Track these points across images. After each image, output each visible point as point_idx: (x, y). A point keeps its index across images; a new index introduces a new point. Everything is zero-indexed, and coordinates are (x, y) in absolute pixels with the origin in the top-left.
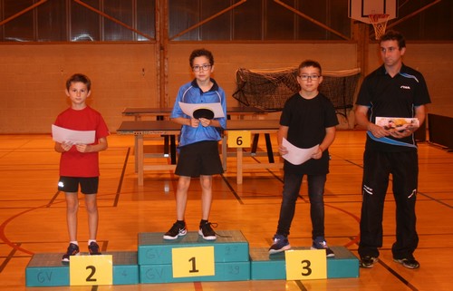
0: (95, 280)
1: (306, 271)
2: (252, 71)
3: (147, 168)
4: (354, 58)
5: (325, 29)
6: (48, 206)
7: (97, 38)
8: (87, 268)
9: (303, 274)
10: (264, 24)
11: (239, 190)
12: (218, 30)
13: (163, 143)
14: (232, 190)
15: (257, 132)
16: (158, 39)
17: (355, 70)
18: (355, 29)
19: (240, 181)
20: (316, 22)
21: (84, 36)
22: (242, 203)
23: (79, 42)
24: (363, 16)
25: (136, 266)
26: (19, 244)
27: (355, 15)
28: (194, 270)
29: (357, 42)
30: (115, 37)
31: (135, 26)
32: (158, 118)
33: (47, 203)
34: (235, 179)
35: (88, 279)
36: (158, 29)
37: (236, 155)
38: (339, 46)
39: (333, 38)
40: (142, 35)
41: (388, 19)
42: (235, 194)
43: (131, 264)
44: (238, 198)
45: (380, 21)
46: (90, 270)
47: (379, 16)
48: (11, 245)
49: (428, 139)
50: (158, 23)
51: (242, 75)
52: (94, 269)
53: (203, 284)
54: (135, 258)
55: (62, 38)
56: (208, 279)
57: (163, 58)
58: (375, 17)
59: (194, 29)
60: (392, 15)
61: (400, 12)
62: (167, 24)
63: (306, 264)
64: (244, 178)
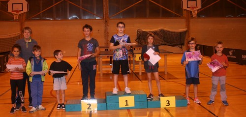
0: (91, 109)
1: (168, 104)
3: (104, 69)
4: (184, 25)
7: (80, 18)
10: (148, 11)
11: (140, 77)
12: (129, 14)
13: (109, 60)
16: (105, 18)
17: (185, 29)
18: (185, 13)
19: (140, 74)
20: (169, 10)
21: (74, 16)
22: (142, 82)
23: (72, 20)
24: (187, 8)
27: (185, 7)
28: (127, 105)
29: (185, 18)
30: (87, 17)
31: (95, 13)
32: (106, 50)
35: (88, 109)
36: (104, 14)
37: (139, 64)
38: (178, 20)
39: (176, 16)
40: (98, 16)
44: (140, 80)
45: (195, 9)
46: (89, 105)
50: (104, 11)
52: (90, 105)
54: (105, 101)
56: (132, 108)
57: (107, 26)
58: (193, 8)
60: (200, 8)
61: (202, 6)
62: (108, 12)
63: (168, 102)
64: (142, 73)
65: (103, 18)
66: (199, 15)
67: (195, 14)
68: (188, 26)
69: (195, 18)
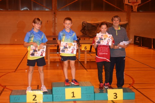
0: (36, 100)
1: (115, 97)
2: (88, 22)
3: (51, 58)
4: (125, 18)
5: (114, 7)
6: (15, 72)
8: (33, 96)
9: (114, 98)
13: (56, 48)
14: (83, 66)
15: (91, 45)
16: (53, 10)
17: (126, 22)
18: (126, 7)
19: (86, 62)
20: (111, 4)
21: (26, 8)
22: (87, 71)
23: (24, 11)
24: (129, 2)
25: (52, 95)
26: (5, 86)
27: (126, 2)
28: (73, 97)
29: (126, 12)
30: (37, 9)
31: (45, 5)
32: (53, 39)
33: (14, 70)
34: (84, 62)
35: (34, 100)
36: (53, 6)
37: (84, 53)
38: (120, 13)
39: (118, 10)
40: (47, 8)
41: (138, 4)
42: (84, 67)
43: (50, 94)
44: (86, 69)
45: (135, 4)
46: (34, 97)
47: (135, 3)
48: (2, 86)
49: (152, 47)
50: (53, 4)
51: (84, 23)
52: (36, 96)
53: (77, 102)
54: (51, 92)
55: (17, 9)
56: (79, 100)
57: (55, 17)
58: (134, 3)
59: (66, 6)
60: (140, 3)
62: (57, 4)
63: (115, 94)
64: (87, 62)
65: (52, 10)
66: (139, 10)
67: (135, 9)
68: (128, 19)
69: (135, 12)
